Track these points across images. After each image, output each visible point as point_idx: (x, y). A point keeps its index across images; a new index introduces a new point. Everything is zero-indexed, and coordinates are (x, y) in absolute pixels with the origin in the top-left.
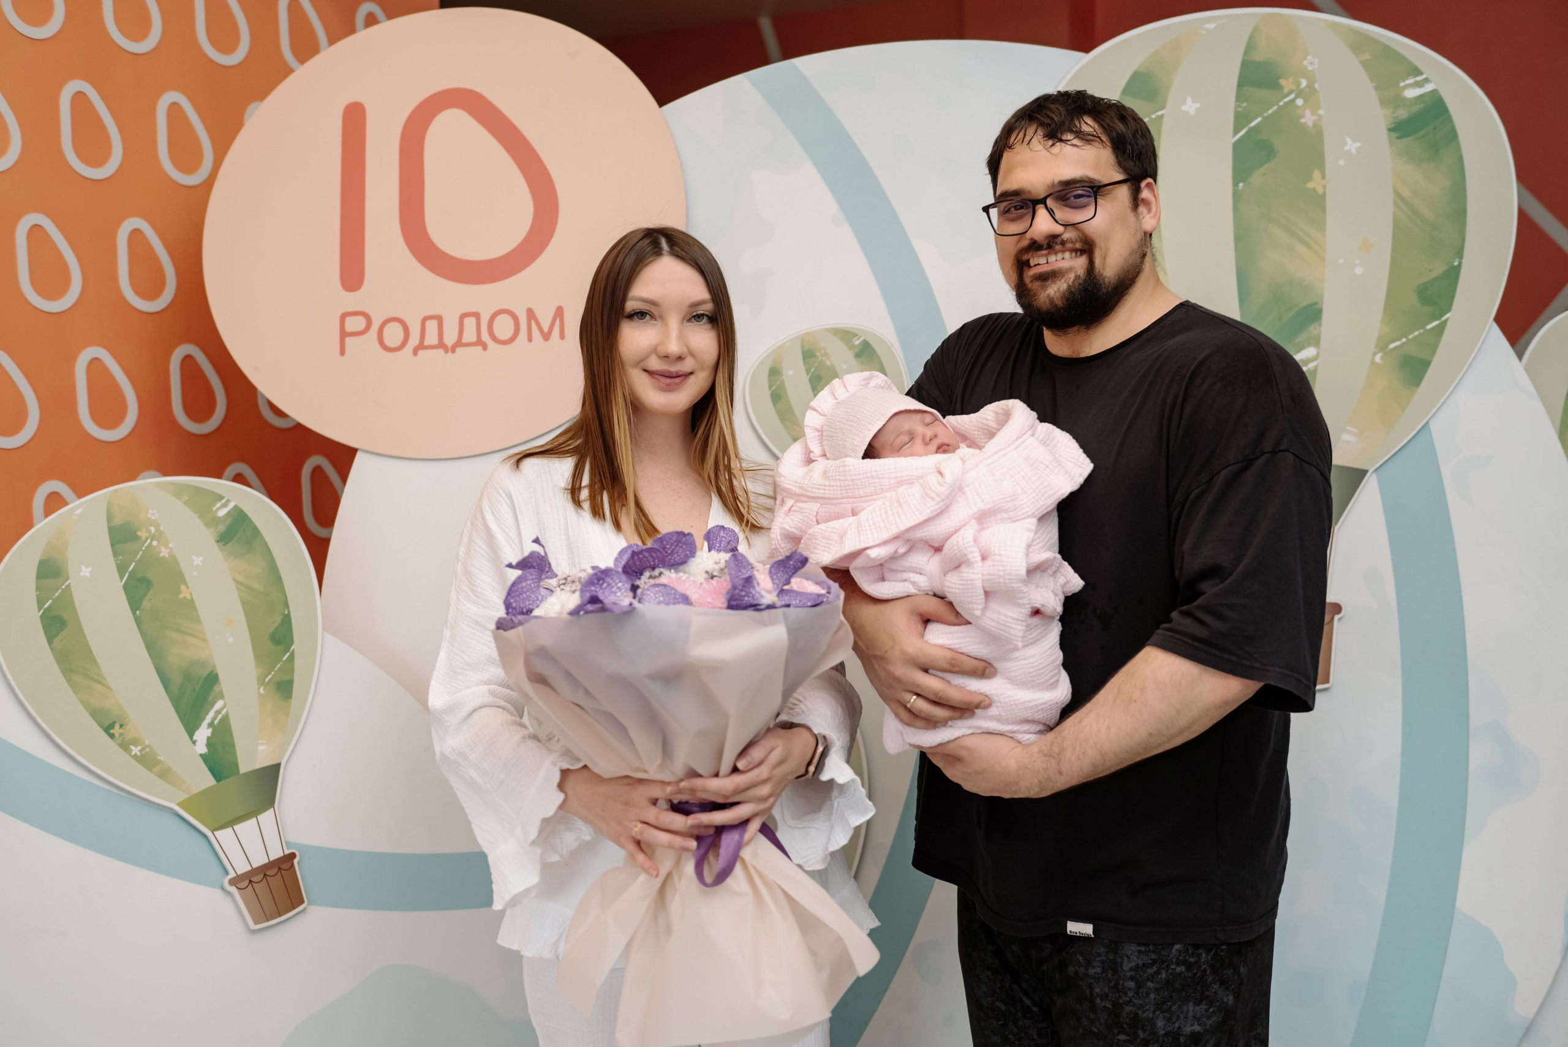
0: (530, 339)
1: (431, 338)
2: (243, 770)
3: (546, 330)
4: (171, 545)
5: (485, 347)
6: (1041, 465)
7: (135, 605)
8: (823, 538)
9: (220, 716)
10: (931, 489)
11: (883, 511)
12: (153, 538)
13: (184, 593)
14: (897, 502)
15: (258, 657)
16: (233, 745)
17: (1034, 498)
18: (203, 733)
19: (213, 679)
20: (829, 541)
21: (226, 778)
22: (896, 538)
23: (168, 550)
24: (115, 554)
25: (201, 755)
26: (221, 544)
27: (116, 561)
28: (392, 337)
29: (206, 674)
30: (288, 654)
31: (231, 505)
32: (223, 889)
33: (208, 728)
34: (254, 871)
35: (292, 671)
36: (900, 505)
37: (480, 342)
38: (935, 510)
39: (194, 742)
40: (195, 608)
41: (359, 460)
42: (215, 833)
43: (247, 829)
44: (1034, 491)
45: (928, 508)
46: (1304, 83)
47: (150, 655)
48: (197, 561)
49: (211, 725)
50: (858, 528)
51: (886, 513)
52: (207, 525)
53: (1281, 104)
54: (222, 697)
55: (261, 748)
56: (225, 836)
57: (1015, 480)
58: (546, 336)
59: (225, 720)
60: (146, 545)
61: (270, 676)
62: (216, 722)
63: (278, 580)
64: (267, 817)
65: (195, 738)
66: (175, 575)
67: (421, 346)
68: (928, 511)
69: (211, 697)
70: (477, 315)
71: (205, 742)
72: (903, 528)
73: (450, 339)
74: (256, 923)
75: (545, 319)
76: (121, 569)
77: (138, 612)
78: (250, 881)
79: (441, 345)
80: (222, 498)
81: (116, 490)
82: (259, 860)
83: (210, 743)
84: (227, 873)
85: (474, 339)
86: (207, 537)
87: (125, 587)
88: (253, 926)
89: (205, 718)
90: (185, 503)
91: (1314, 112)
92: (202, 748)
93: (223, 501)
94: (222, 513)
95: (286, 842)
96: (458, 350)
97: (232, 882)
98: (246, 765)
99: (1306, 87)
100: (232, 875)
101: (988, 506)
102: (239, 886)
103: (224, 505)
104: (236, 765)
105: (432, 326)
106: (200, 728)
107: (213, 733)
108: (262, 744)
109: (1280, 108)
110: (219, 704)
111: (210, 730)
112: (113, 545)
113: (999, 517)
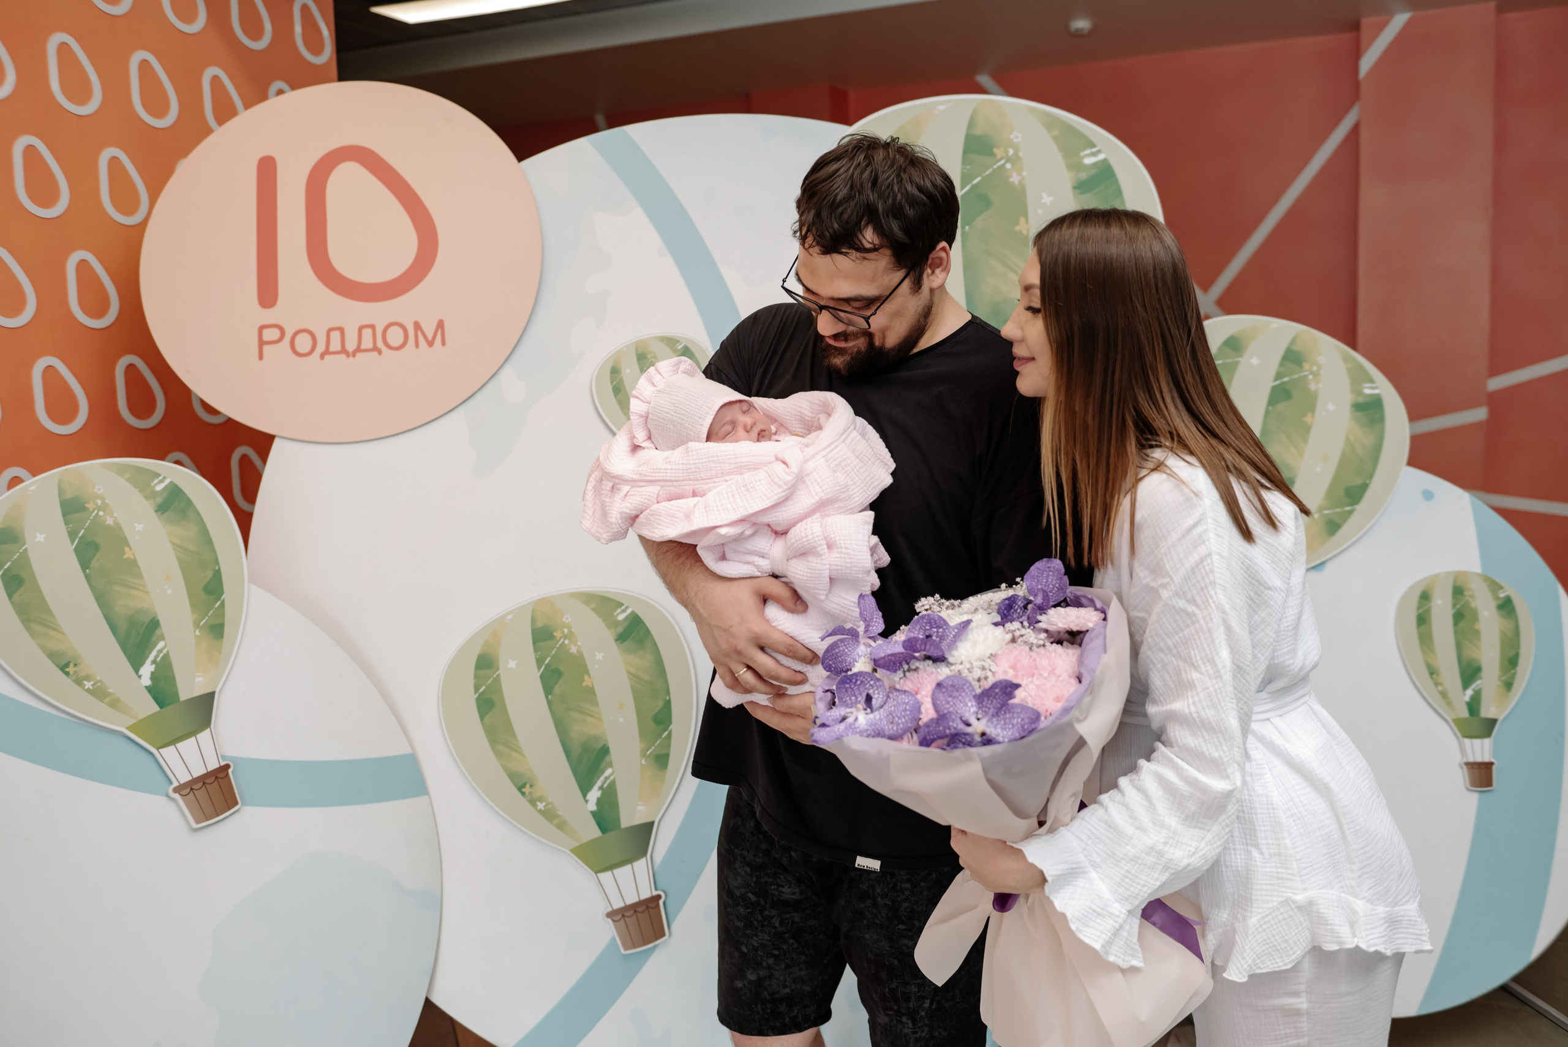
0: (417, 346)
1: (335, 345)
2: (183, 697)
3: (430, 338)
4: (115, 515)
5: (380, 352)
6: (865, 458)
7: (85, 564)
8: (668, 515)
9: (162, 655)
10: (778, 477)
11: (730, 494)
12: (99, 509)
13: (128, 554)
14: (743, 487)
15: (193, 605)
16: (174, 678)
17: (862, 488)
18: (147, 669)
19: (154, 624)
20: (674, 519)
21: (169, 704)
22: (742, 520)
23: (113, 519)
24: (66, 523)
25: (146, 687)
26: (159, 513)
27: (67, 528)
28: (303, 343)
29: (148, 620)
30: (219, 603)
31: (167, 481)
32: (168, 796)
33: (152, 664)
34: (195, 781)
35: (223, 616)
36: (748, 490)
37: (375, 349)
38: (782, 497)
39: (140, 677)
40: (137, 566)
41: (277, 444)
42: (160, 750)
43: (187, 746)
44: (862, 483)
45: (776, 495)
46: (1011, 152)
47: (99, 606)
48: (139, 527)
49: (154, 662)
50: (706, 508)
51: (733, 496)
52: (147, 498)
53: (995, 167)
54: (163, 639)
55: (197, 680)
56: (169, 753)
57: (846, 472)
58: (430, 344)
59: (166, 657)
60: (93, 515)
61: (204, 621)
62: (158, 659)
63: (209, 541)
64: (204, 736)
65: (140, 673)
66: (120, 539)
67: (327, 352)
68: (776, 497)
69: (154, 639)
70: (373, 327)
71: (149, 676)
72: (751, 511)
73: (351, 346)
74: (197, 822)
75: (429, 330)
76: (72, 535)
77: (87, 570)
78: (192, 789)
79: (344, 351)
80: (159, 475)
81: (66, 470)
82: (199, 771)
83: (153, 676)
84: (171, 783)
85: (370, 345)
86: (147, 508)
87: (76, 550)
88: (195, 826)
89: (148, 657)
90: (127, 480)
91: (1019, 173)
92: (146, 681)
93: (160, 478)
94: (159, 488)
95: (222, 756)
96: (358, 355)
97: (176, 790)
98: (184, 695)
99: (1013, 154)
100: (176, 784)
101: (828, 496)
102: (182, 793)
103: (161, 481)
104: (176, 694)
105: (335, 336)
106: (145, 665)
107: (156, 669)
108: (199, 676)
109: (995, 170)
110: (161, 645)
111: (154, 666)
112: (64, 515)
113: (836, 505)
